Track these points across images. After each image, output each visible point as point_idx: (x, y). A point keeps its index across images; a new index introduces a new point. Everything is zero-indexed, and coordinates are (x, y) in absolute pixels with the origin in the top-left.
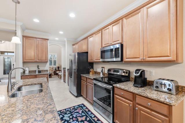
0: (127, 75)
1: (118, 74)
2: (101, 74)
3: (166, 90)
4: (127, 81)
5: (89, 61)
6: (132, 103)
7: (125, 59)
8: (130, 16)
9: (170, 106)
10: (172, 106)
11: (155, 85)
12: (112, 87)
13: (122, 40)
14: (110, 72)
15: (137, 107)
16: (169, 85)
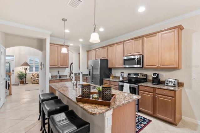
0: (145, 77)
1: (138, 77)
2: (121, 78)
3: (172, 85)
4: (145, 82)
5: (109, 67)
6: (153, 94)
7: (145, 66)
8: (149, 36)
9: (175, 91)
10: (176, 91)
11: (166, 82)
12: (137, 85)
13: (143, 52)
14: (129, 76)
15: (157, 96)
16: (174, 82)
